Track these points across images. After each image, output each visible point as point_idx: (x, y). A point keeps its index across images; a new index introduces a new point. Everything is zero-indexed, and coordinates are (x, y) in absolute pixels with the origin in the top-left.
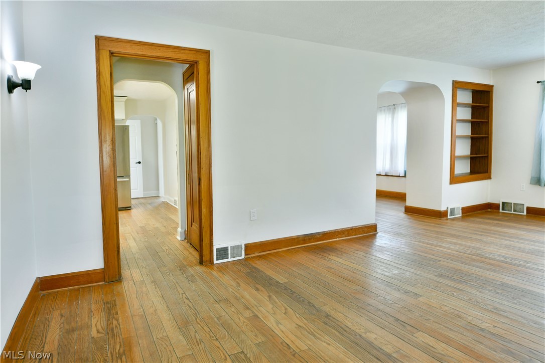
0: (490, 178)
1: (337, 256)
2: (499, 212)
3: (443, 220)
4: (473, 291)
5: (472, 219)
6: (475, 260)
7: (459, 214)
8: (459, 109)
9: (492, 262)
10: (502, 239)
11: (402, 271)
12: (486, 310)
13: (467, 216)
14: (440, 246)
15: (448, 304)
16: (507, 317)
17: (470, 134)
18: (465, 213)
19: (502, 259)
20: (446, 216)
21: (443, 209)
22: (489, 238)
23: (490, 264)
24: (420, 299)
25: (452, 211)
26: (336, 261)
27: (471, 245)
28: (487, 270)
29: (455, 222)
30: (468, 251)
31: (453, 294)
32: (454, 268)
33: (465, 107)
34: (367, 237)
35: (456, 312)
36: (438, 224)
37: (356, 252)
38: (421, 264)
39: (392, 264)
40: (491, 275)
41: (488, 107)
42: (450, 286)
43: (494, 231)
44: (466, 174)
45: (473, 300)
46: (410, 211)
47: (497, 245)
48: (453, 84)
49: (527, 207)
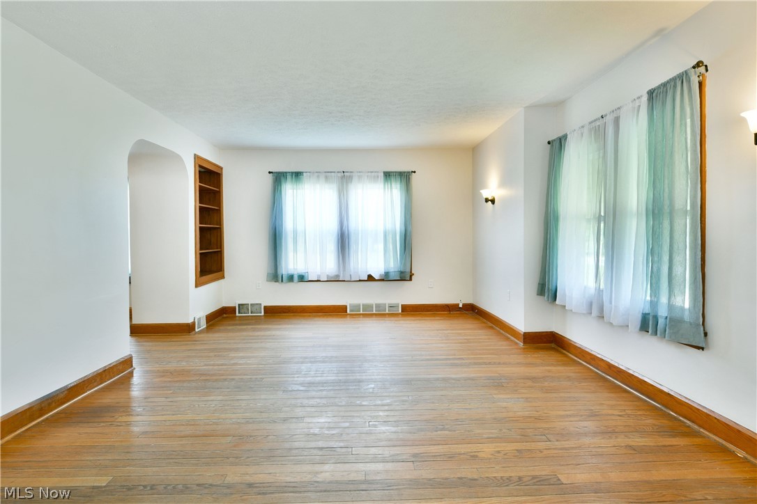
0: (223, 277)
2: (236, 317)
3: (192, 336)
7: (204, 324)
13: (211, 325)
18: (209, 322)
20: (194, 329)
21: (190, 320)
25: (199, 321)
29: (202, 336)
41: (219, 192)
46: (139, 331)
48: (195, 158)
49: (265, 307)
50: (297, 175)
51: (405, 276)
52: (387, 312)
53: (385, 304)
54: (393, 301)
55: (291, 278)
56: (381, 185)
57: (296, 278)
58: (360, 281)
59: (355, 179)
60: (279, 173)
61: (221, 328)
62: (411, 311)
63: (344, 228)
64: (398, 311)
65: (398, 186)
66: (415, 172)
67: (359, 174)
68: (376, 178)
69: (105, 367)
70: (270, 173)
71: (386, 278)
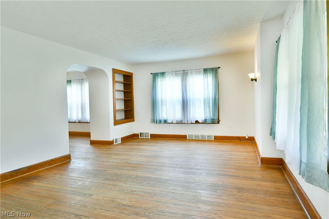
0: (134, 121)
1: (39, 182)
2: (139, 138)
3: (111, 146)
4: (122, 184)
5: (126, 143)
6: (125, 166)
7: (119, 141)
8: (116, 84)
9: (133, 165)
10: (138, 152)
11: (84, 182)
12: (127, 193)
13: (124, 142)
14: (108, 162)
15: (108, 195)
16: (137, 194)
17: (123, 98)
18: (123, 140)
19: (138, 163)
20: (113, 143)
21: (111, 140)
22: (133, 153)
23: (132, 167)
24: (93, 197)
25: (116, 140)
26: (38, 186)
27: (124, 158)
28: (130, 170)
29: (118, 146)
30: (122, 162)
31: (111, 189)
32: (114, 173)
33: (120, 83)
34: (64, 164)
35: (112, 199)
36: (109, 149)
37: (54, 176)
38: (96, 175)
39: (78, 179)
40: (132, 173)
41: (131, 84)
42: (110, 184)
43: (136, 148)
44: (123, 119)
45: (121, 190)
46: (93, 143)
47: (136, 156)
48: (113, 70)
49: (151, 134)
50: (163, 74)
51: (216, 121)
52: (207, 139)
53: (206, 135)
54: (209, 134)
55: (160, 122)
56: (202, 76)
57: (162, 122)
58: (192, 123)
59: (189, 74)
60: (155, 73)
61: (129, 143)
62: (219, 139)
63: (184, 97)
64: (212, 139)
65: (211, 75)
66: (220, 67)
67: (191, 71)
68: (199, 72)
69: (53, 159)
70: (151, 74)
71: (205, 122)
